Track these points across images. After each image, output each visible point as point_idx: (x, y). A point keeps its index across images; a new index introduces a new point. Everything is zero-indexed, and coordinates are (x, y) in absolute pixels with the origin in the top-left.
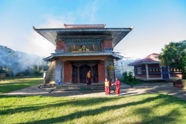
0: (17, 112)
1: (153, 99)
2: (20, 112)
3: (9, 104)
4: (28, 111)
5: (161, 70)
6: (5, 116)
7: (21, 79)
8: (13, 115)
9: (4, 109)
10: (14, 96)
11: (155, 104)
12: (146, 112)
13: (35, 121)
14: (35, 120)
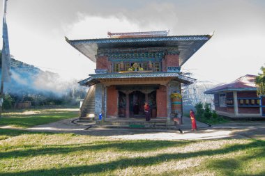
0: (40, 154)
1: (242, 147)
2: (44, 154)
3: (31, 143)
4: (55, 153)
5: (260, 102)
6: (24, 159)
7: (51, 110)
8: (34, 158)
9: (24, 149)
10: (39, 132)
11: (246, 155)
12: (229, 167)
13: (62, 169)
14: (62, 166)
